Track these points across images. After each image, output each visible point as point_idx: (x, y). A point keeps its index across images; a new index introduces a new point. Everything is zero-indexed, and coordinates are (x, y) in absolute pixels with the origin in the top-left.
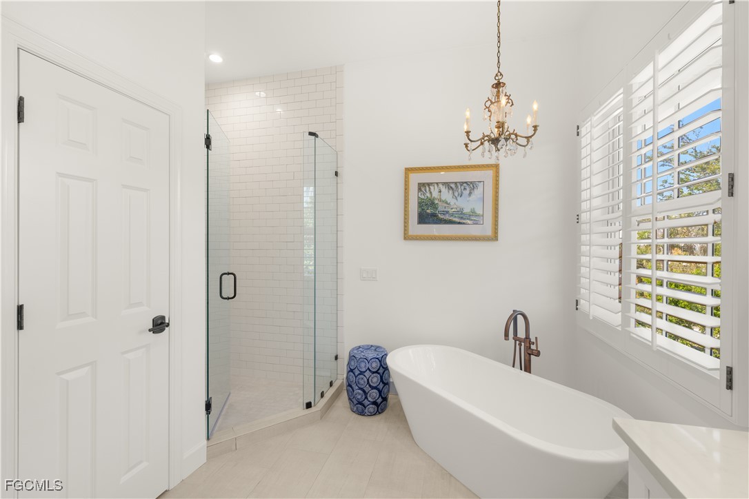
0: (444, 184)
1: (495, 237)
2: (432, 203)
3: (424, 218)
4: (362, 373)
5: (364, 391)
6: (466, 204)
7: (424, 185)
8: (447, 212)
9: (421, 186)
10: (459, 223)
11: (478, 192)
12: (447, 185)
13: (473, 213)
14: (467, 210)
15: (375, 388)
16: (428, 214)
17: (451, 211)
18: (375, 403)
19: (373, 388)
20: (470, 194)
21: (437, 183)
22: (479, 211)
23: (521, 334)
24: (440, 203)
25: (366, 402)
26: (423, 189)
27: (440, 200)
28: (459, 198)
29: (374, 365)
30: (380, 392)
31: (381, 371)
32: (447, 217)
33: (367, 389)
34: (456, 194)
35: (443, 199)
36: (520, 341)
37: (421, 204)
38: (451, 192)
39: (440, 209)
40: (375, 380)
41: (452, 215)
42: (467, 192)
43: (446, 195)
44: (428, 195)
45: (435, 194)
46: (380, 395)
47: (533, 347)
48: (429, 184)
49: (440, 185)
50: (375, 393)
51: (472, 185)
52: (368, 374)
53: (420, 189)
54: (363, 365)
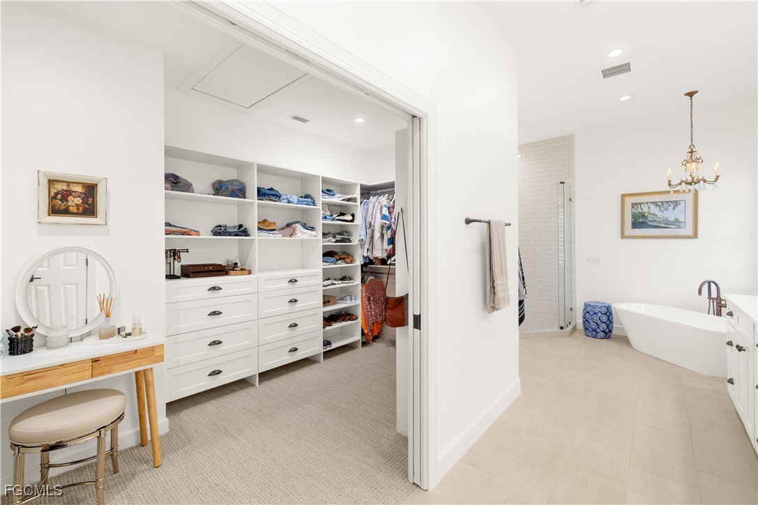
0: (652, 203)
1: (695, 236)
2: (643, 215)
3: (635, 225)
4: (595, 313)
5: (597, 324)
6: (670, 215)
7: (636, 204)
8: (655, 221)
9: (634, 205)
10: (665, 227)
11: (680, 208)
12: (655, 204)
13: (677, 221)
14: (671, 219)
15: (605, 323)
16: (640, 222)
17: (658, 220)
18: (604, 331)
19: (603, 322)
20: (674, 208)
21: (647, 203)
22: (681, 219)
23: (714, 295)
24: (649, 215)
25: (598, 330)
26: (636, 207)
27: (649, 213)
28: (664, 212)
29: (603, 310)
30: (608, 326)
31: (608, 314)
32: (655, 224)
33: (599, 322)
34: (662, 209)
35: (652, 212)
36: (713, 299)
37: (634, 216)
38: (658, 208)
39: (649, 219)
40: (604, 318)
41: (659, 222)
42: (672, 207)
43: (654, 210)
44: (640, 211)
45: (645, 209)
46: (608, 327)
47: (723, 302)
48: (640, 204)
49: (650, 204)
50: (604, 326)
51: (676, 203)
52: (599, 314)
53: (633, 207)
54: (596, 309)
